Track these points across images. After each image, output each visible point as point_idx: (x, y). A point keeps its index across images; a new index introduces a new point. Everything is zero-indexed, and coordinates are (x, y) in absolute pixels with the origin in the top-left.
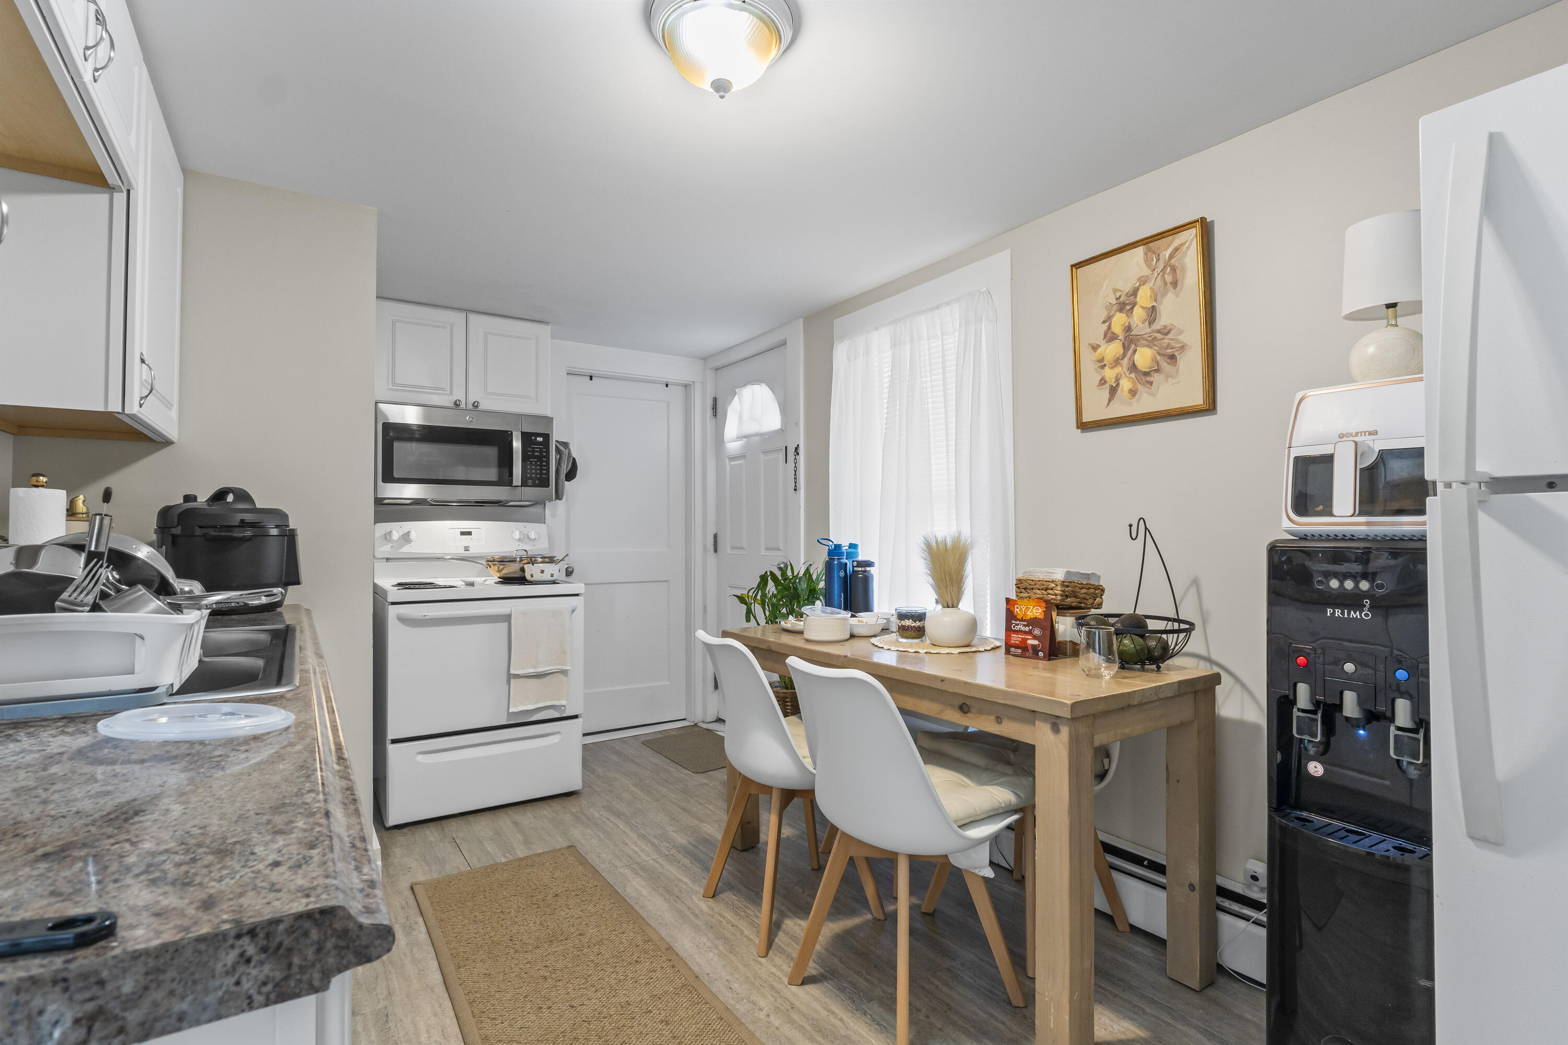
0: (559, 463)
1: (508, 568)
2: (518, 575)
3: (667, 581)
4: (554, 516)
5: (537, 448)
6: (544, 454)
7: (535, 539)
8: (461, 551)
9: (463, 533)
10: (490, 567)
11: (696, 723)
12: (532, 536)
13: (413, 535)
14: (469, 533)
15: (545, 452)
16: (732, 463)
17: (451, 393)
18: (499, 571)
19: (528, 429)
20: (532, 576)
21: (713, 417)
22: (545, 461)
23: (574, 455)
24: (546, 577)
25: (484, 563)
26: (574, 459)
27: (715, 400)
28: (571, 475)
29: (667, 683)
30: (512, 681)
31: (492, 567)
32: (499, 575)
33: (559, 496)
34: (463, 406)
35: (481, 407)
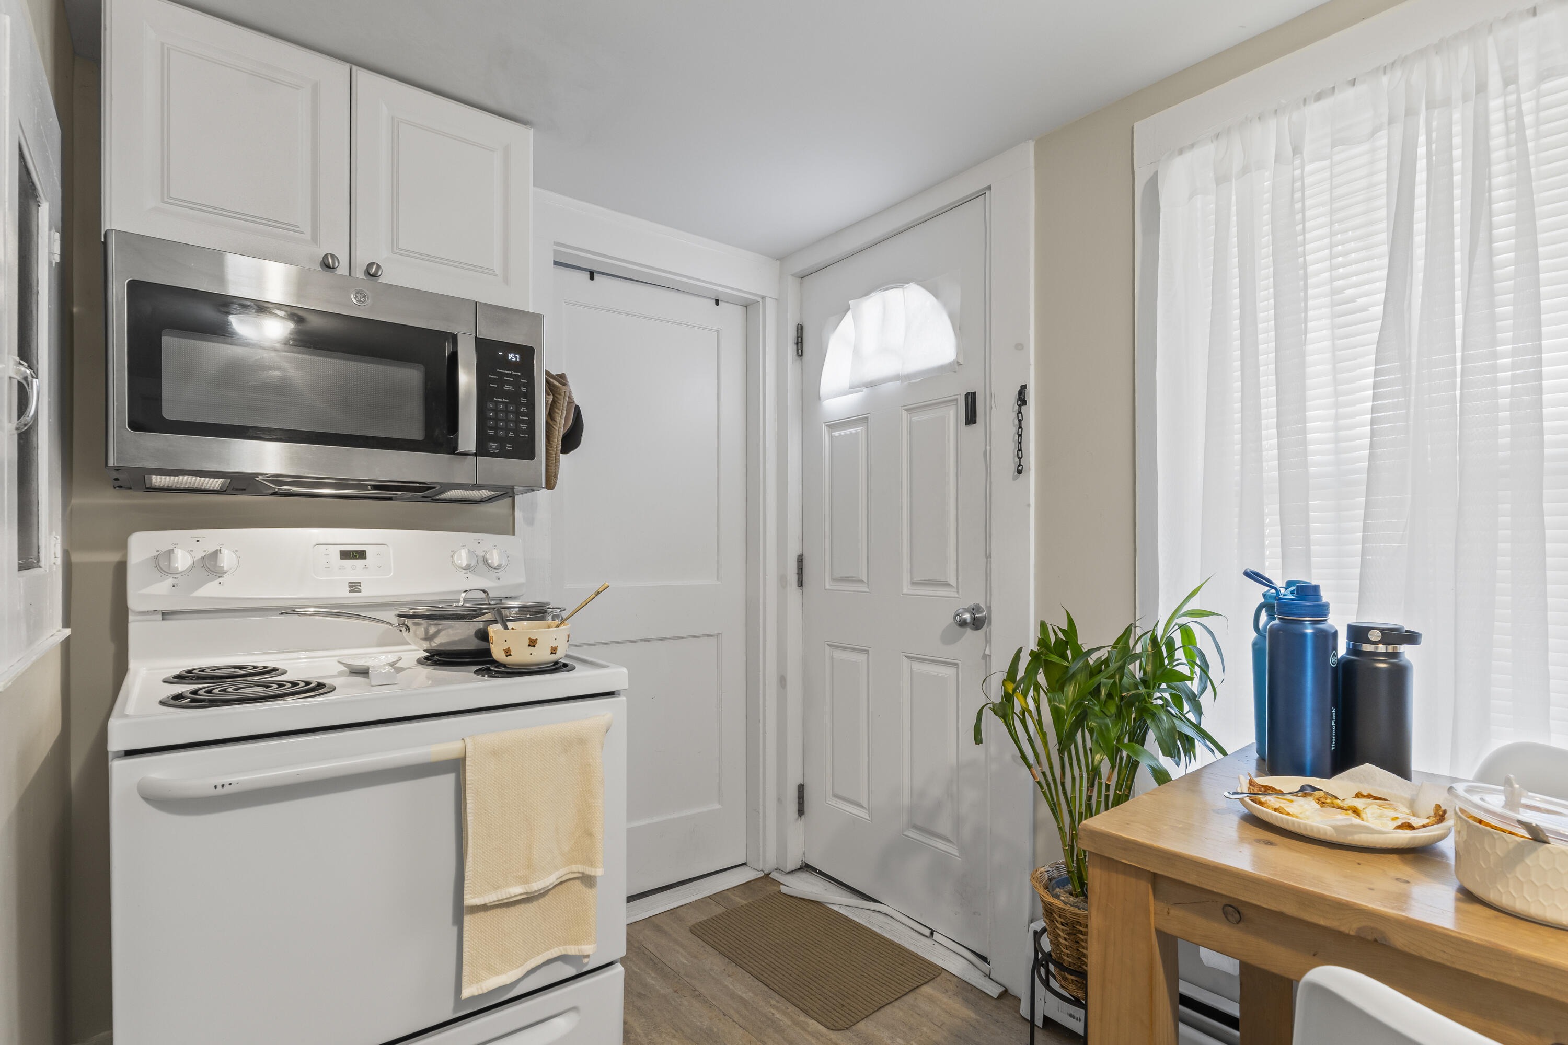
0: (551, 415)
1: (450, 631)
2: (474, 644)
3: (717, 635)
4: (530, 522)
5: (508, 375)
6: (524, 389)
7: (499, 567)
8: (342, 594)
9: (345, 555)
10: (408, 629)
11: (766, 872)
12: (495, 559)
13: (227, 560)
14: (361, 555)
15: (524, 385)
16: (835, 434)
17: (315, 239)
18: (428, 638)
19: (490, 333)
20: (508, 653)
21: (797, 358)
22: (524, 405)
23: (577, 401)
24: (541, 655)
25: (395, 621)
26: (577, 408)
27: (800, 329)
28: (571, 440)
29: (717, 806)
30: (467, 919)
31: (412, 628)
32: (426, 645)
33: (550, 483)
34: (343, 269)
35: (386, 278)
